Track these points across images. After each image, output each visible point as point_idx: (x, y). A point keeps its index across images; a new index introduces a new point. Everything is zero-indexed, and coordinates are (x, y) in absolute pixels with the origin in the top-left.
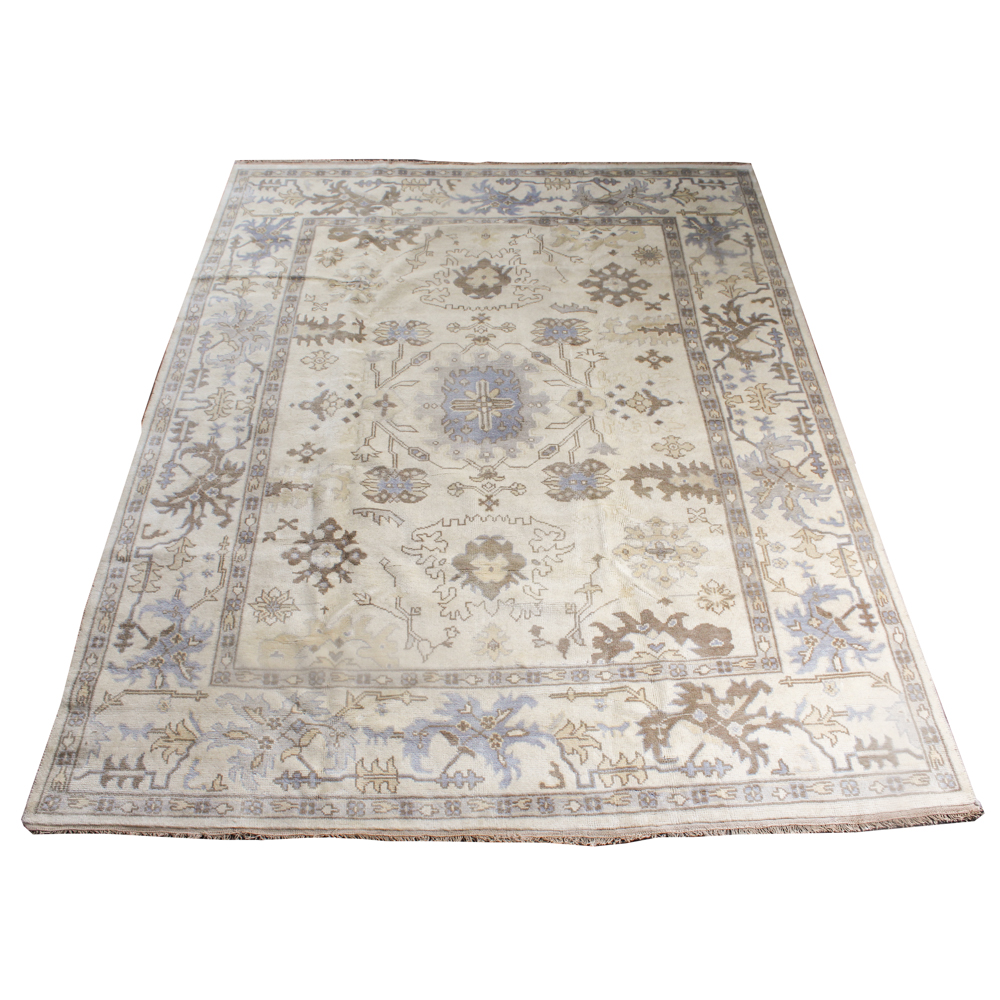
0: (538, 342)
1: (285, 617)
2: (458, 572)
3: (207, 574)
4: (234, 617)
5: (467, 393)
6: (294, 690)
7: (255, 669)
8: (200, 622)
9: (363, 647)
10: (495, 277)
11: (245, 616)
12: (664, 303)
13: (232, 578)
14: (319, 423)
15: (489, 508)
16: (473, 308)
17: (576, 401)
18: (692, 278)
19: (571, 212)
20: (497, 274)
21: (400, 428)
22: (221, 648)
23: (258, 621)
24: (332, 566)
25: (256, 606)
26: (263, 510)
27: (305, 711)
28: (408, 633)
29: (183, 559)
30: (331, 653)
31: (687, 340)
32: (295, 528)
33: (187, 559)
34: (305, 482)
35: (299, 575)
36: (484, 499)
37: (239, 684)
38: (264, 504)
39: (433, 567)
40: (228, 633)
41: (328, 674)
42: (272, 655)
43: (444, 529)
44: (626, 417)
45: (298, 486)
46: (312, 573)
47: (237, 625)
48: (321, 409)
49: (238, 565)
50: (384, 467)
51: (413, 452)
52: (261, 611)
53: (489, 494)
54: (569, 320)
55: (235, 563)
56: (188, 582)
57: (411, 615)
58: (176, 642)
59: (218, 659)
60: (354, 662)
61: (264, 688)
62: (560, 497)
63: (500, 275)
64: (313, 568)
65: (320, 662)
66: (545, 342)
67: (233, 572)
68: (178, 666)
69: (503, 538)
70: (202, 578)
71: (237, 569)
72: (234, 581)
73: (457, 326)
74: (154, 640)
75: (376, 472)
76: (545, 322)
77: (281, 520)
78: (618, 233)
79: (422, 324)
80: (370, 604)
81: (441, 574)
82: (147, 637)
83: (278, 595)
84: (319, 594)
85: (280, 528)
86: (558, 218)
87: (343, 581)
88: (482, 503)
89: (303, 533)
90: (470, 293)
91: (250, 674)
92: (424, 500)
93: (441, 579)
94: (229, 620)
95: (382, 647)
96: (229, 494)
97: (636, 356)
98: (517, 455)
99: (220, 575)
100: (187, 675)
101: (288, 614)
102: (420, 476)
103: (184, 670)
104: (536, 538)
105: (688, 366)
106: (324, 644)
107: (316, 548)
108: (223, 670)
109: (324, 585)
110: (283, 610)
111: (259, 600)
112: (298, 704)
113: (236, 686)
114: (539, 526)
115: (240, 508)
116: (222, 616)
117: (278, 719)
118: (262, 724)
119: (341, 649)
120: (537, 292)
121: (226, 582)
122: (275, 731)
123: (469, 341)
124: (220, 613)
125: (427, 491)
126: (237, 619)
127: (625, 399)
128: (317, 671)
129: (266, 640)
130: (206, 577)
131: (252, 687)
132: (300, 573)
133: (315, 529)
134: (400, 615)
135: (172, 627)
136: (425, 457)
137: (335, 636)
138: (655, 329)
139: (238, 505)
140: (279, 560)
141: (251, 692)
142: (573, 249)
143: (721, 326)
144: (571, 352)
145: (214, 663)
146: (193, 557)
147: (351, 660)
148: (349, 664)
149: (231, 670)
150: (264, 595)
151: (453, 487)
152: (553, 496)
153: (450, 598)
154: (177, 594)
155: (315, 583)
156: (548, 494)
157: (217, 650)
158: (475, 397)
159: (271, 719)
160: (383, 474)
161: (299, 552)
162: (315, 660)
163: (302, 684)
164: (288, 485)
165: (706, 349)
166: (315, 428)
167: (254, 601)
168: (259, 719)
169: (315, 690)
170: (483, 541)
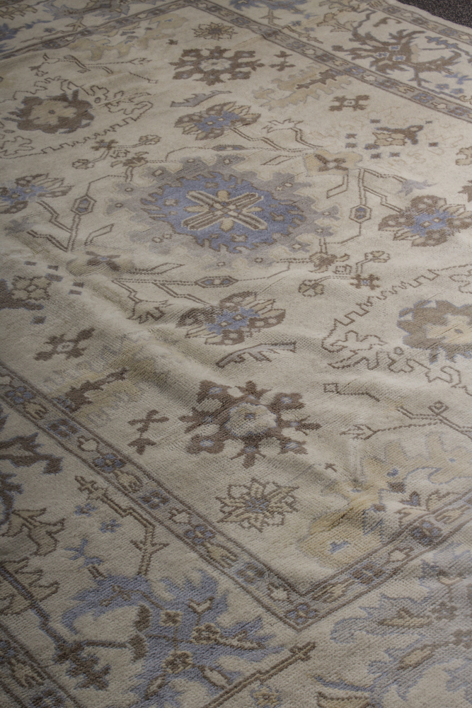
0: (206, 137)
1: (290, 505)
2: (429, 351)
3: (110, 527)
4: (219, 545)
5: (189, 209)
6: (417, 562)
7: (333, 577)
8: (180, 581)
9: (431, 474)
10: (66, 107)
11: (233, 535)
12: (290, 61)
13: (155, 512)
14: (39, 314)
15: (373, 287)
16: (81, 140)
17: (323, 165)
18: (286, 31)
19: (71, 29)
20: (65, 104)
21: (156, 271)
22: (251, 587)
23: (260, 530)
24: (274, 424)
25: (232, 518)
26: (91, 426)
27: (460, 575)
28: (462, 432)
29: (49, 533)
30: (402, 501)
31: (359, 76)
32: (164, 419)
33: (54, 529)
34: (107, 373)
35: (243, 457)
36: (355, 281)
37: (335, 604)
38: (82, 420)
39: (394, 361)
40: (238, 566)
41: (432, 520)
42: (334, 550)
43: (351, 327)
44: (396, 155)
45: (103, 382)
46: (256, 446)
47: (237, 550)
48: (20, 300)
49: (141, 494)
50: (193, 311)
51: (207, 283)
52: (248, 518)
53: (353, 275)
54: (211, 109)
55: (134, 496)
56: (91, 551)
57: (437, 414)
58: (175, 622)
59: (266, 600)
60: (443, 492)
61: (374, 587)
62: (431, 242)
63: (70, 103)
64: (253, 440)
65: (407, 514)
66: (211, 135)
67: (145, 506)
68: (218, 643)
69: (429, 302)
70: (108, 535)
71: (146, 500)
72: (161, 513)
73: (85, 163)
74: (136, 642)
75: (189, 321)
76: (186, 119)
77: (133, 423)
78: (154, 26)
79: (34, 177)
80: (375, 432)
81: (411, 363)
82: (122, 646)
83: (245, 491)
84: (300, 457)
85: (143, 430)
86: (63, 37)
87: (308, 431)
88: (358, 286)
89: (183, 418)
90: (56, 131)
91: (334, 585)
92: (287, 316)
93: (418, 368)
94: (217, 553)
95: (452, 460)
96: (13, 436)
97: (327, 108)
98: (331, 231)
99: (130, 518)
100: (248, 645)
101: (290, 500)
102: (249, 299)
103: (235, 642)
104: (463, 284)
105: (391, 95)
106: (381, 498)
107: (227, 419)
108: (291, 607)
109: (293, 445)
110: (274, 500)
111: (227, 509)
112: (442, 573)
113: (336, 609)
114: (450, 272)
115: (52, 441)
116: (201, 556)
117: (443, 604)
118: (429, 624)
119: (408, 491)
120: (136, 101)
121: (152, 521)
122: (457, 619)
123: (120, 169)
124: (194, 555)
125: (278, 305)
126: (230, 545)
127: (372, 142)
128: (417, 524)
129: (299, 540)
130: (112, 531)
131: (356, 597)
132: (239, 455)
133: (195, 404)
134: (425, 422)
135: (143, 611)
136: (228, 281)
137: (382, 483)
138: (313, 82)
139: (42, 439)
140: (194, 458)
141: (363, 601)
142: (121, 55)
143: (374, 54)
144: (255, 130)
145: (268, 609)
146: (62, 522)
147: (437, 492)
148: (440, 498)
149: (301, 600)
150: (227, 501)
151: (304, 288)
152: (424, 245)
153: (456, 378)
154: (95, 573)
155: (278, 450)
156: (413, 245)
157: (248, 592)
158: (206, 209)
159: (434, 611)
160: (201, 317)
161: (207, 438)
162: (398, 516)
163: (416, 551)
164: (88, 386)
165: (388, 76)
166: (40, 321)
167: (221, 515)
168: (416, 621)
169: (439, 548)
170: (411, 314)
